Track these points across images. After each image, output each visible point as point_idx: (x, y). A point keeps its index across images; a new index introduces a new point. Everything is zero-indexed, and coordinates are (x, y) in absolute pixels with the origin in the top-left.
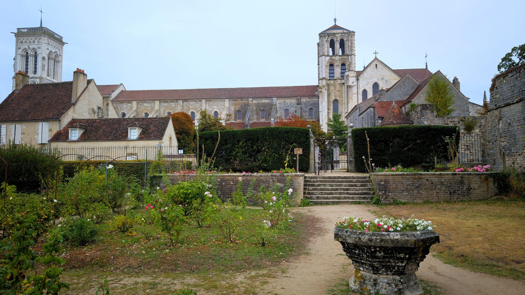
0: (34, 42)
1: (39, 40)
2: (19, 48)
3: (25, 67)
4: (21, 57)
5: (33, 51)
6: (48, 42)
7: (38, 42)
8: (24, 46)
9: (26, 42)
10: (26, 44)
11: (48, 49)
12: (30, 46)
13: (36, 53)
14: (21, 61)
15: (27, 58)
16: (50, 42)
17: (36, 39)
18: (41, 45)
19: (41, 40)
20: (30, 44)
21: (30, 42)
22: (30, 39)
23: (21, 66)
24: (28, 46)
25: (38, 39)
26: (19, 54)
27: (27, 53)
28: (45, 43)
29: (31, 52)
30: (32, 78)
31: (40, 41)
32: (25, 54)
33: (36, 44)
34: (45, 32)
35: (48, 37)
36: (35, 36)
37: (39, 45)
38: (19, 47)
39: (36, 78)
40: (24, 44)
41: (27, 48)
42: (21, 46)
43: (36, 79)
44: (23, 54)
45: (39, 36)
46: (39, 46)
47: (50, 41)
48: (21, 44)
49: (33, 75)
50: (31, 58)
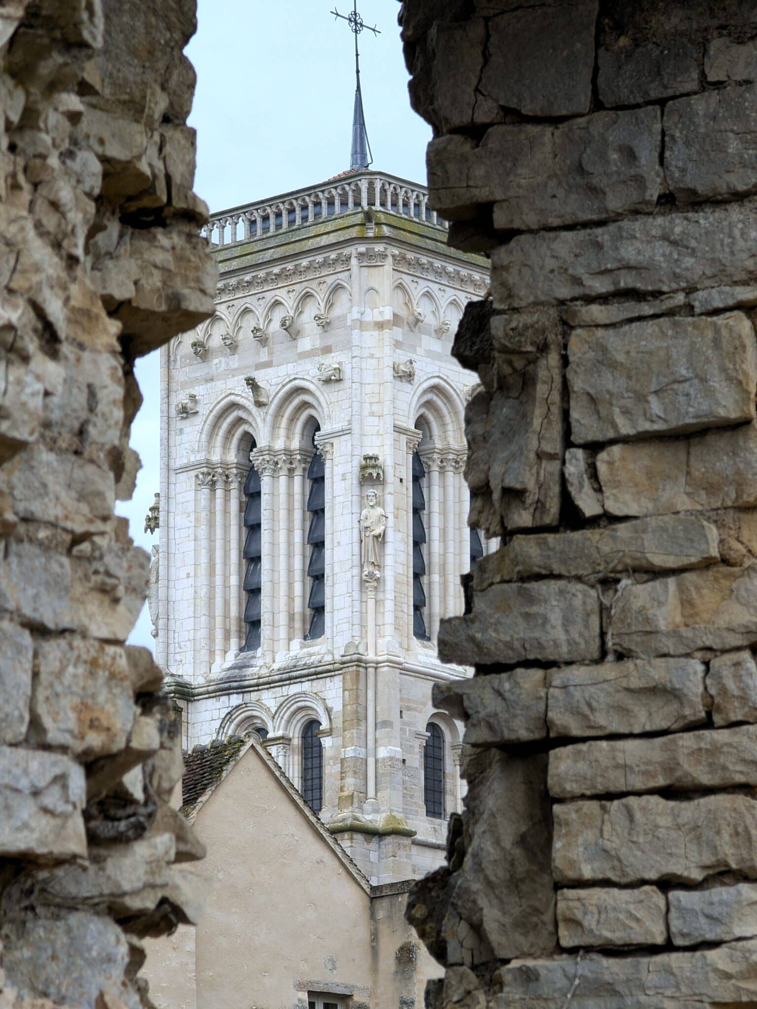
0: (291, 329)
1: (330, 305)
2: (185, 412)
3: (234, 580)
4: (206, 491)
5: (292, 420)
6: (408, 303)
7: (325, 325)
8: (219, 385)
9: (232, 346)
10: (235, 361)
11: (408, 377)
12: (261, 377)
13: (313, 426)
14: (203, 531)
15: (252, 495)
16: (424, 308)
17: (307, 296)
18: (348, 345)
19: (340, 308)
20: (264, 357)
21: (261, 337)
22: (260, 310)
23: (203, 580)
24: (252, 383)
25: (321, 296)
26: (185, 469)
27: (249, 442)
28: (380, 326)
29: (275, 427)
30: (291, 680)
31: (337, 311)
32: (232, 457)
33: (305, 344)
34: (369, 217)
35: (399, 260)
36: (297, 271)
37: (327, 350)
38: (181, 398)
39: (317, 673)
40: (218, 363)
41: (245, 397)
42: (199, 390)
43: (317, 685)
44: (216, 458)
45: (325, 264)
46: (331, 361)
47: (417, 289)
48: (200, 370)
49: (296, 643)
50: (273, 486)
